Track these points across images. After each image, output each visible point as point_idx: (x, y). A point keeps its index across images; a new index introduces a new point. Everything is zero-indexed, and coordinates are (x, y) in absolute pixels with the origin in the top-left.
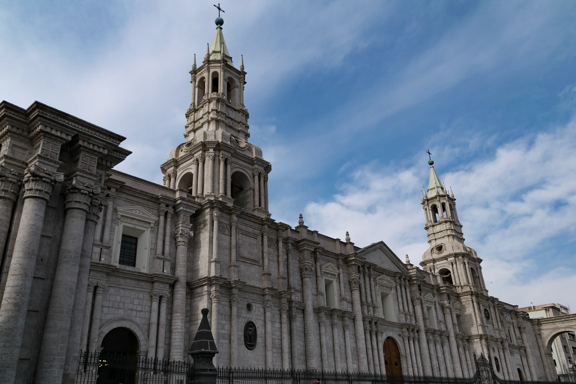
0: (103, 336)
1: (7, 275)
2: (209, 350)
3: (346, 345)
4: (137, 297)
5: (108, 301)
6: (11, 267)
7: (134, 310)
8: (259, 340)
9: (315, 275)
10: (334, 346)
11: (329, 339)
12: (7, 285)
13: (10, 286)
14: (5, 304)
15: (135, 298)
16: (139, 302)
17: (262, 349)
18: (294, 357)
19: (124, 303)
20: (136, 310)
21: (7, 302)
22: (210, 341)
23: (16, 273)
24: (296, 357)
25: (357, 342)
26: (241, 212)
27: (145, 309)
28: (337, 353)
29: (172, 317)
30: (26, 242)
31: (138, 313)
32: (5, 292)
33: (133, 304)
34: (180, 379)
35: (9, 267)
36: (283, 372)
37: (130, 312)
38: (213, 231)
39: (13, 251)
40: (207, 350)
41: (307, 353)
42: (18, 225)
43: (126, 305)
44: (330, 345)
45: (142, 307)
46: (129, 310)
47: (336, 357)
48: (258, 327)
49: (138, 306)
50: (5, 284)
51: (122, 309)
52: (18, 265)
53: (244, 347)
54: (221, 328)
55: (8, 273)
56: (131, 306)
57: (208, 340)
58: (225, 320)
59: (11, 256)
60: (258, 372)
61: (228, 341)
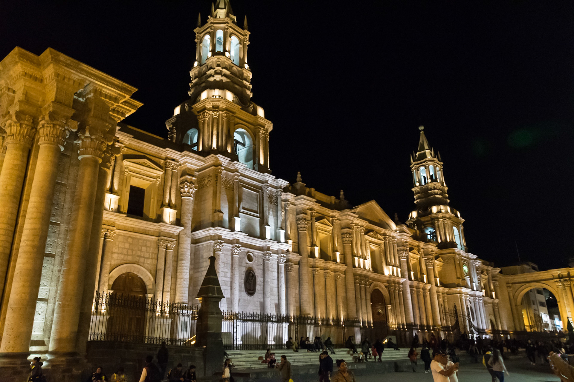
0: (113, 280)
1: (25, 219)
2: (216, 295)
3: (338, 295)
4: (144, 244)
5: (118, 248)
6: (28, 211)
7: (142, 257)
8: (259, 288)
9: (311, 230)
10: (326, 295)
11: (322, 289)
12: (24, 227)
13: (28, 229)
14: (23, 246)
15: (143, 246)
16: (147, 250)
17: (261, 296)
18: (289, 304)
19: (132, 250)
20: (144, 257)
21: (26, 244)
22: (217, 286)
23: (34, 216)
24: (292, 304)
25: (348, 292)
26: (244, 167)
27: (152, 256)
28: (329, 302)
29: (177, 264)
30: (42, 187)
31: (146, 260)
32: (23, 234)
33: (141, 251)
34: (183, 320)
35: (26, 211)
36: (279, 317)
37: (138, 258)
38: (217, 185)
39: (29, 195)
40: (214, 295)
41: (301, 301)
42: (34, 170)
43: (134, 252)
44: (322, 294)
45: (149, 255)
46: (138, 256)
47: (327, 305)
48: (258, 276)
49: (146, 253)
50: (23, 227)
51: (131, 255)
52: (34, 210)
53: (244, 294)
54: (223, 276)
55: (25, 216)
56: (139, 253)
57: (215, 285)
58: (227, 268)
59: (28, 201)
60: (257, 316)
61: (230, 288)
